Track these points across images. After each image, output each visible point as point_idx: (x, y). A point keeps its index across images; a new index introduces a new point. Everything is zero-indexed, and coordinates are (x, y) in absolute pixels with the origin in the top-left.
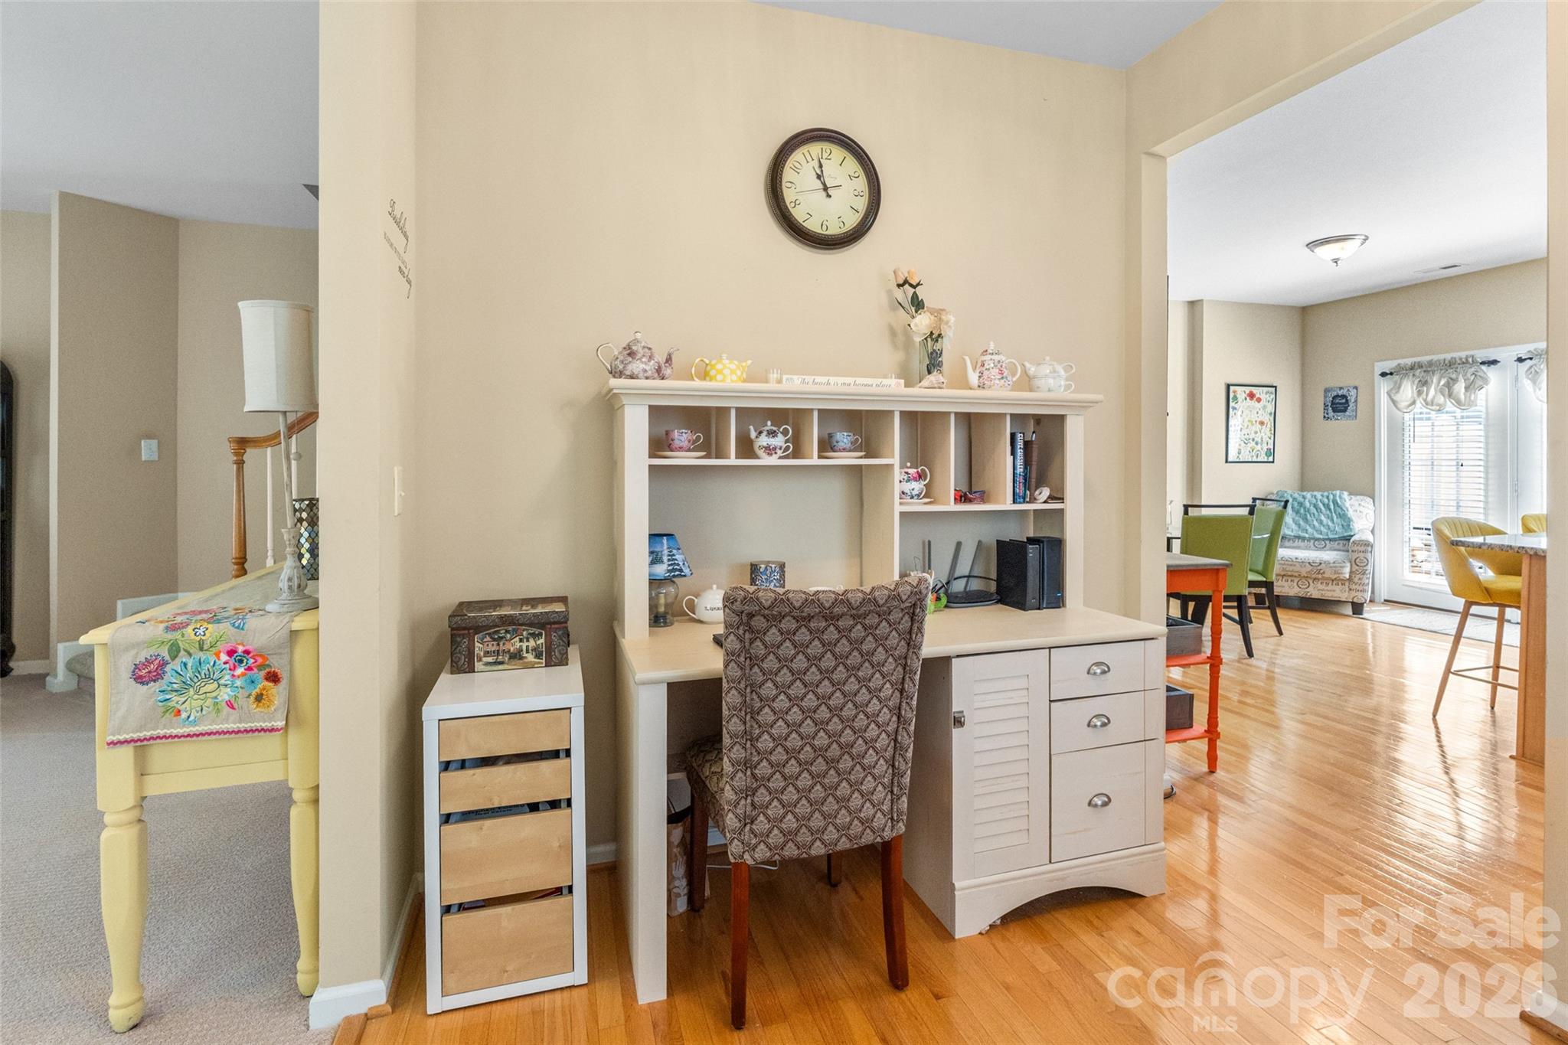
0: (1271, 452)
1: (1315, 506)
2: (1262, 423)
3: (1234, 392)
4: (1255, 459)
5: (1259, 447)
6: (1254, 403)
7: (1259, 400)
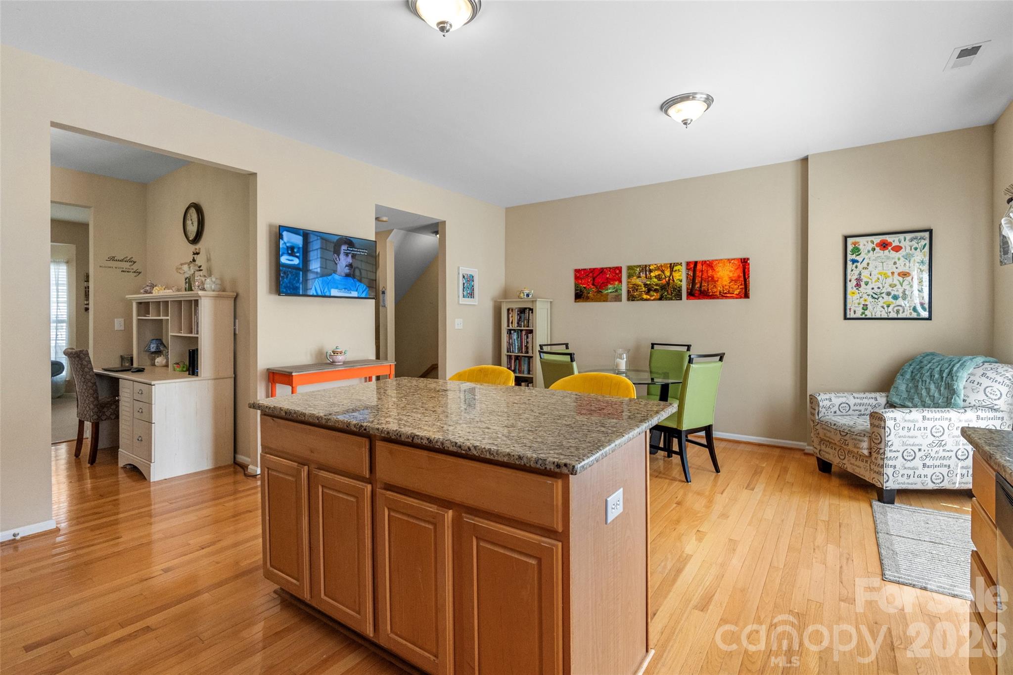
2: (907, 274)
3: (857, 243)
4: (892, 316)
6: (889, 252)
7: (897, 249)
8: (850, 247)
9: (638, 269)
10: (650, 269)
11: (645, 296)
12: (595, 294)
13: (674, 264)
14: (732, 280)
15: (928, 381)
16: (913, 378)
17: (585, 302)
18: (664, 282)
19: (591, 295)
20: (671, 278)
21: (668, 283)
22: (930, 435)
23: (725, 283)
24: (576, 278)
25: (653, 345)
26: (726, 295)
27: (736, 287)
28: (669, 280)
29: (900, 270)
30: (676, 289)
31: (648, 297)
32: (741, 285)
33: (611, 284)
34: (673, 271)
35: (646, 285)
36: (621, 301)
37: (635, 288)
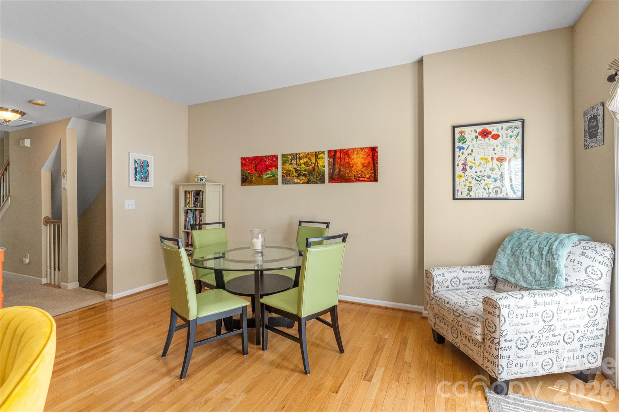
2: (504, 159)
3: (463, 132)
6: (489, 140)
7: (496, 137)
8: (457, 136)
9: (290, 157)
10: (300, 157)
11: (296, 180)
12: (258, 178)
13: (319, 152)
14: (364, 166)
15: (528, 257)
16: (513, 254)
17: (250, 185)
18: (311, 167)
19: (253, 179)
20: (316, 164)
21: (314, 169)
22: (541, 320)
23: (358, 168)
24: (243, 165)
25: (300, 222)
26: (359, 179)
27: (367, 171)
28: (315, 166)
29: (497, 156)
30: (320, 174)
31: (299, 181)
32: (371, 170)
33: (270, 170)
34: (317, 158)
35: (296, 170)
36: (277, 184)
37: (288, 173)
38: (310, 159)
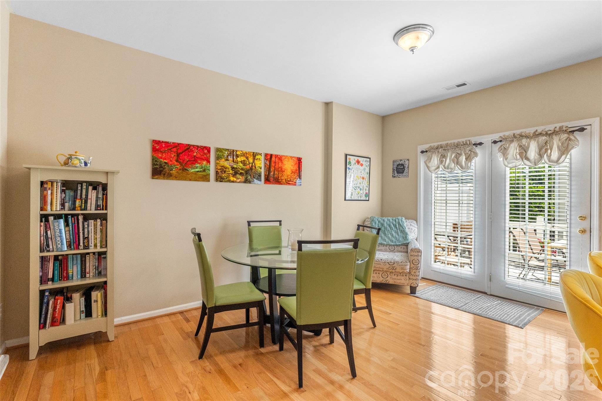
0: (367, 195)
1: (389, 226)
2: (363, 178)
3: (349, 159)
4: (359, 199)
5: (362, 192)
6: (359, 166)
7: (362, 165)
8: (348, 161)
9: (226, 153)
10: (237, 154)
11: (232, 179)
12: (181, 171)
13: (256, 153)
14: (293, 172)
17: (167, 179)
18: (248, 167)
19: (174, 172)
20: (254, 164)
21: (251, 169)
23: (288, 173)
24: (154, 150)
26: (289, 182)
27: (295, 177)
28: (252, 166)
29: (362, 176)
30: (257, 174)
31: (235, 179)
33: (199, 163)
34: (255, 159)
35: (233, 168)
36: (209, 181)
37: (223, 169)
38: (247, 158)
